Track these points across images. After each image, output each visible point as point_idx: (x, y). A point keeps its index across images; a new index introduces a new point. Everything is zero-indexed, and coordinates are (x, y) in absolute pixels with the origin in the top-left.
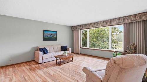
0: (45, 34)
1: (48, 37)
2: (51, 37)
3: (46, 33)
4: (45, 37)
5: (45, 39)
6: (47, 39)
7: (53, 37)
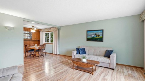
0: (88, 35)
1: (91, 38)
2: (95, 37)
3: (89, 33)
4: (88, 38)
5: (88, 40)
6: (90, 40)
7: (97, 37)
